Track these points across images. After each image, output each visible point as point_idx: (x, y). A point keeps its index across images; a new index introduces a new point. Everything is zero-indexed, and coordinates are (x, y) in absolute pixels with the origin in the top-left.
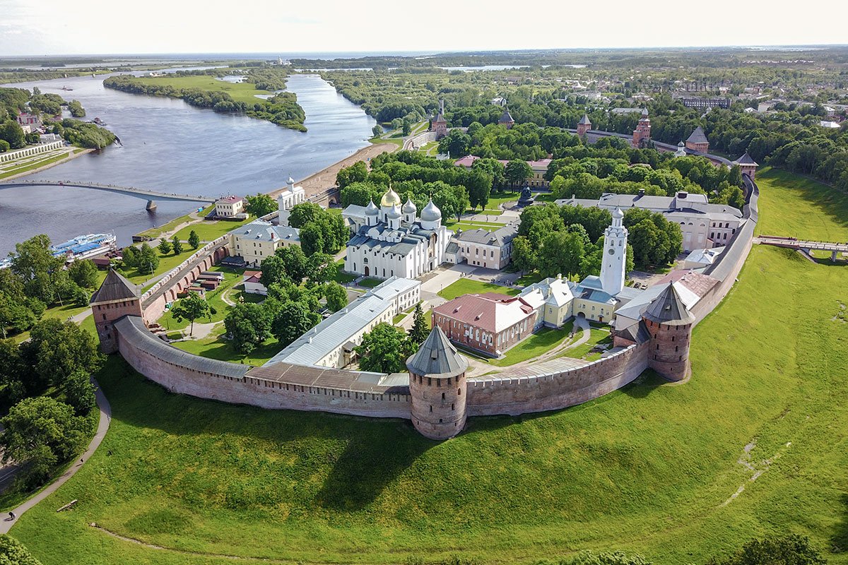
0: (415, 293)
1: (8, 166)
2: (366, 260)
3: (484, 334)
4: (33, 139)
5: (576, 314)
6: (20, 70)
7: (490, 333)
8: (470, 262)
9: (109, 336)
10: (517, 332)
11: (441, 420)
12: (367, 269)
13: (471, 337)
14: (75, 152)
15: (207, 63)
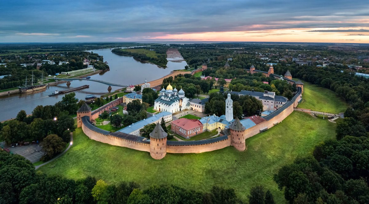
0: (170, 117)
1: (76, 74)
2: (160, 106)
3: (184, 130)
4: (86, 66)
5: (218, 128)
6: (91, 46)
7: (186, 130)
8: (194, 109)
9: (80, 122)
10: (196, 131)
11: (157, 153)
12: (160, 109)
13: (181, 131)
14: (96, 71)
15: (145, 44)
